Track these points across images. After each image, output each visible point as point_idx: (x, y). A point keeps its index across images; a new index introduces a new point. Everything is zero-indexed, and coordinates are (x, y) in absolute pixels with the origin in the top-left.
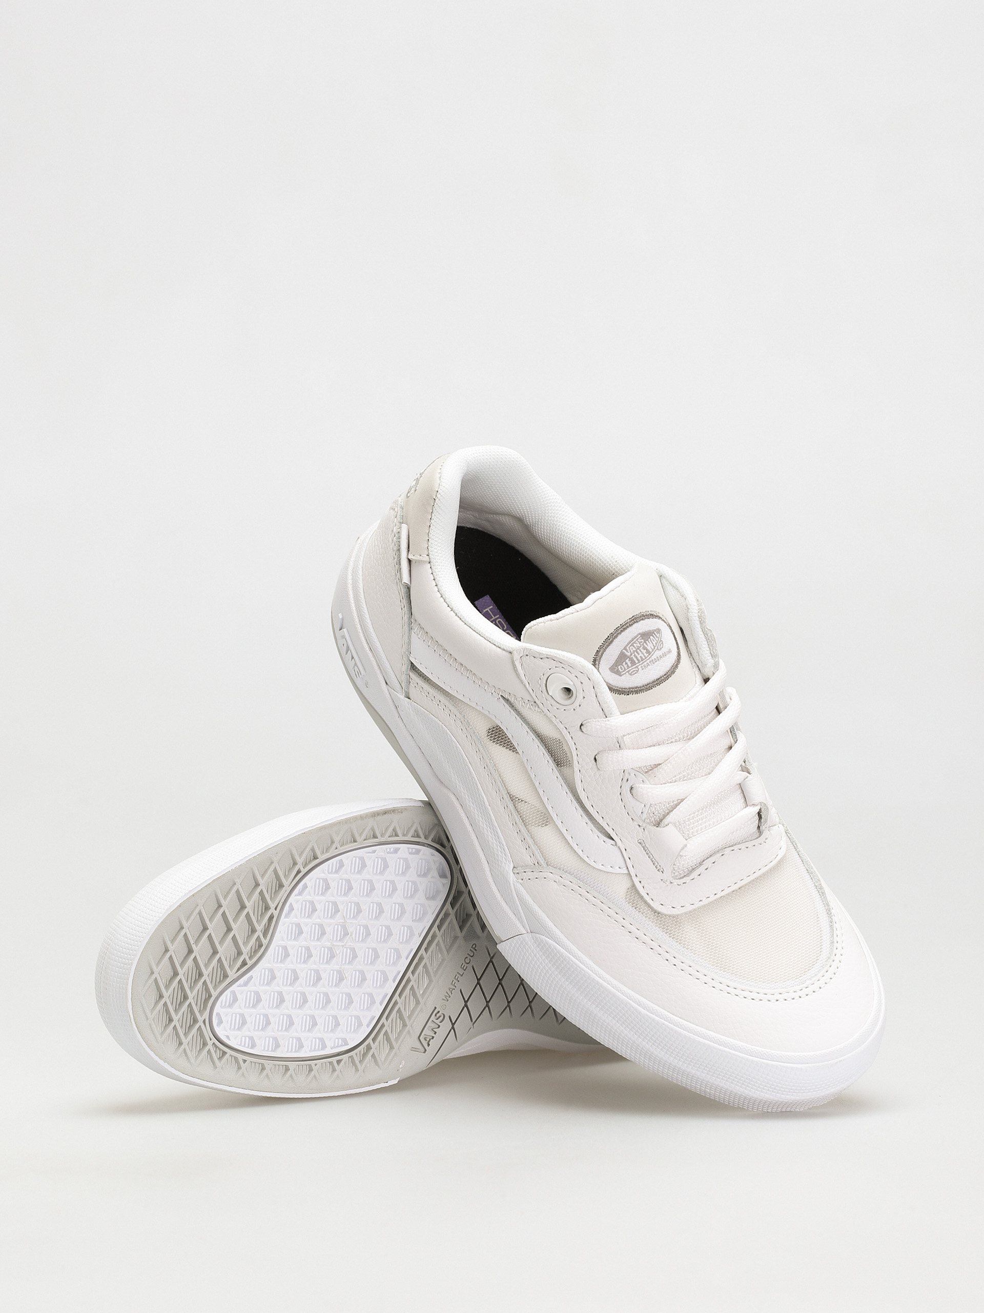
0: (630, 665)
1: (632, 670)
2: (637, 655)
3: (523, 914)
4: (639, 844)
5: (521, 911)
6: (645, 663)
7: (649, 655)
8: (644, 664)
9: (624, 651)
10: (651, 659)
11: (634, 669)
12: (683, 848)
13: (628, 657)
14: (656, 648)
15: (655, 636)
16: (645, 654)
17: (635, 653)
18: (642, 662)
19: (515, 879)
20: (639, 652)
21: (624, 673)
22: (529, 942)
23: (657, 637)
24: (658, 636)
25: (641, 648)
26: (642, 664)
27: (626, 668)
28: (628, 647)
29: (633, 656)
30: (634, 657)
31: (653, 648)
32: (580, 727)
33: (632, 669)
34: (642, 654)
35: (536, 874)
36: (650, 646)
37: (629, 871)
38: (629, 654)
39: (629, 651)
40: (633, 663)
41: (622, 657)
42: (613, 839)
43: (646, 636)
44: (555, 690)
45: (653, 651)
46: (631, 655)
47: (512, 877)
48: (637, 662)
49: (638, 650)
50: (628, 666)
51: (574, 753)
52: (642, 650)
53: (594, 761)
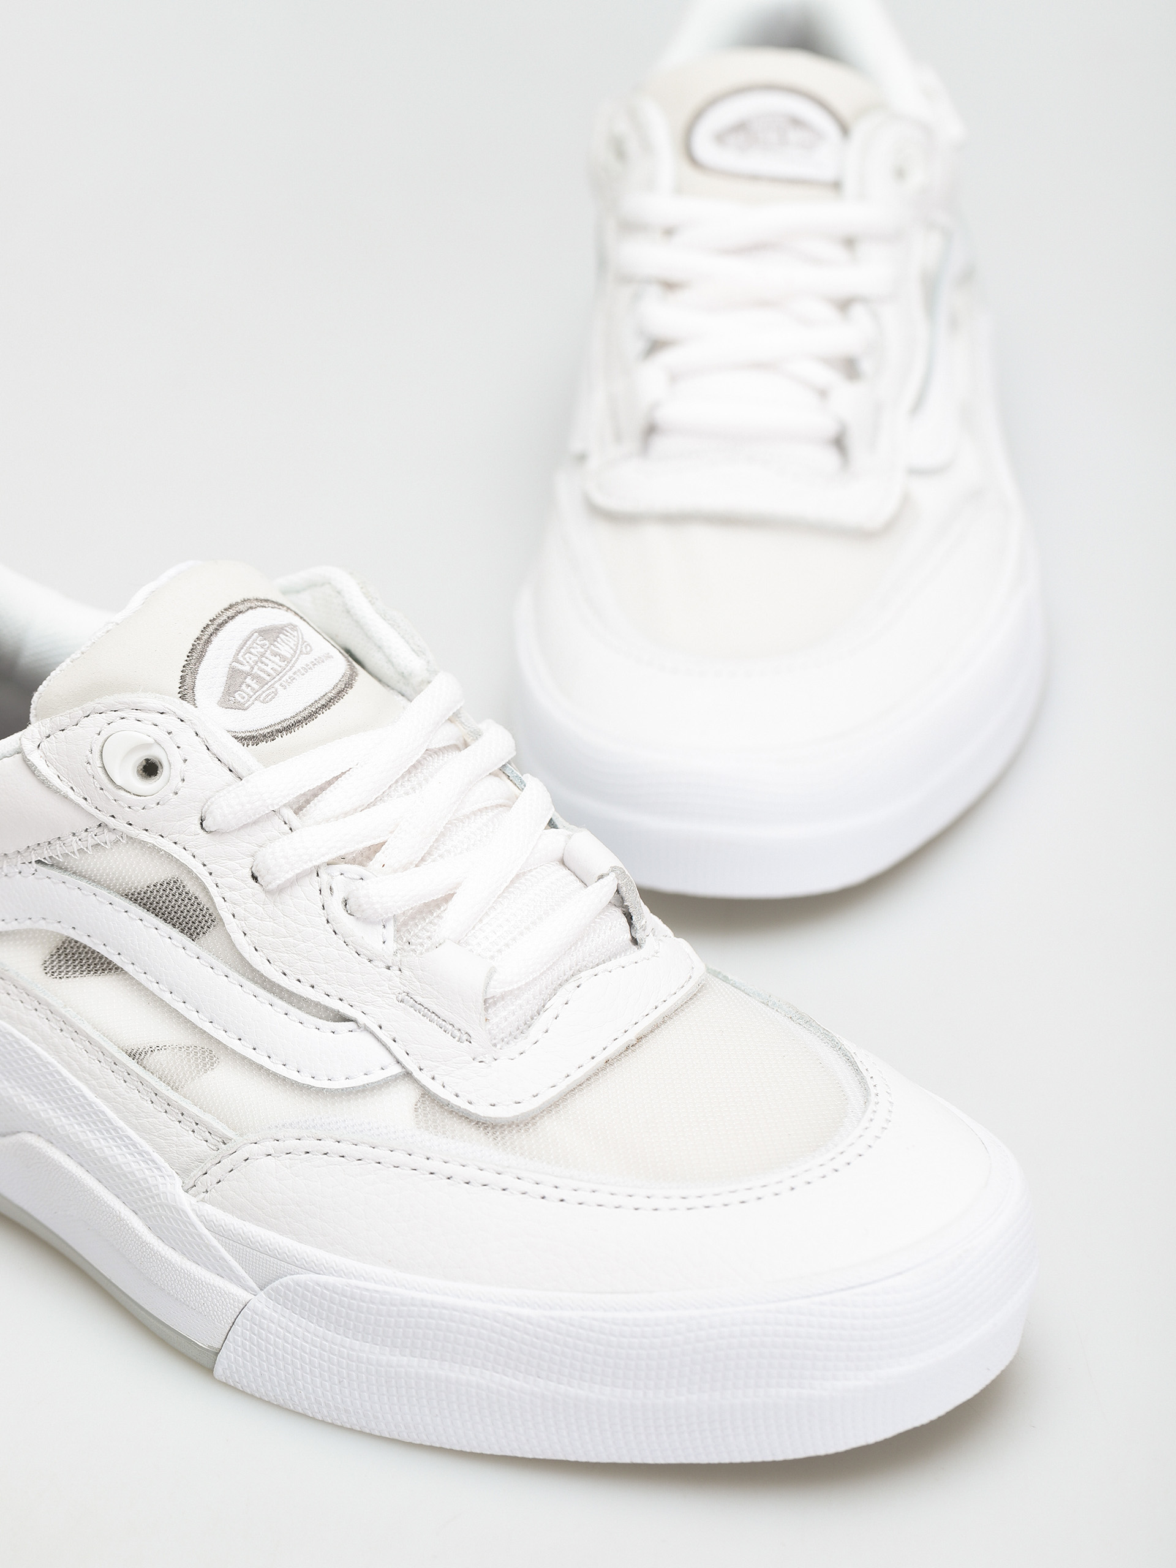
0: (256, 687)
1: (264, 695)
2: (263, 666)
3: (234, 1263)
4: (401, 1004)
5: (228, 1257)
6: (286, 677)
7: (288, 663)
8: (284, 679)
9: (234, 664)
10: (294, 669)
11: (268, 692)
12: (490, 977)
13: (248, 674)
14: (298, 652)
15: (291, 636)
16: (280, 663)
17: (260, 664)
18: (278, 677)
19: (194, 1200)
20: (267, 661)
21: (249, 703)
22: (266, 1310)
23: (294, 636)
24: (296, 635)
25: (268, 654)
26: (280, 680)
27: (252, 694)
28: (240, 655)
29: (255, 670)
30: (259, 672)
31: (292, 652)
32: (201, 824)
33: (264, 692)
34: (273, 664)
35: (227, 1163)
36: (285, 650)
37: (403, 1067)
38: (247, 668)
39: (245, 662)
40: (262, 682)
41: (235, 678)
42: (349, 1020)
43: (269, 633)
44: (128, 775)
45: (293, 656)
46: (253, 668)
47: (186, 1202)
48: (268, 678)
49: (263, 659)
50: (253, 689)
51: (209, 882)
52: (272, 658)
53: (253, 882)
